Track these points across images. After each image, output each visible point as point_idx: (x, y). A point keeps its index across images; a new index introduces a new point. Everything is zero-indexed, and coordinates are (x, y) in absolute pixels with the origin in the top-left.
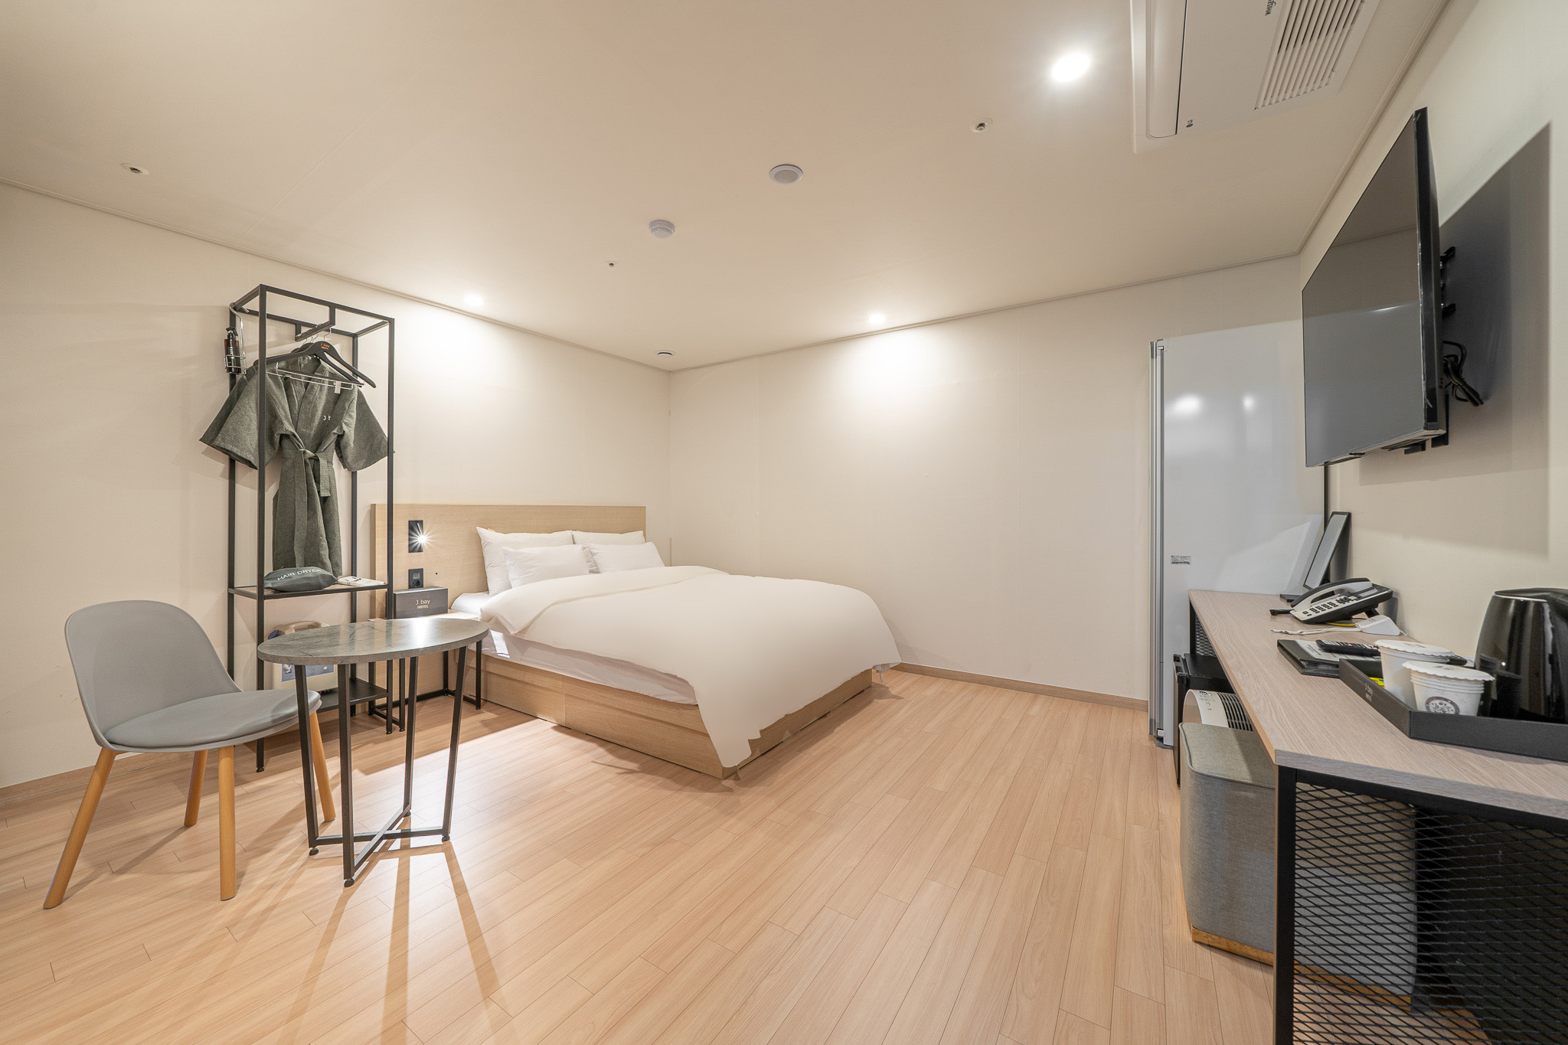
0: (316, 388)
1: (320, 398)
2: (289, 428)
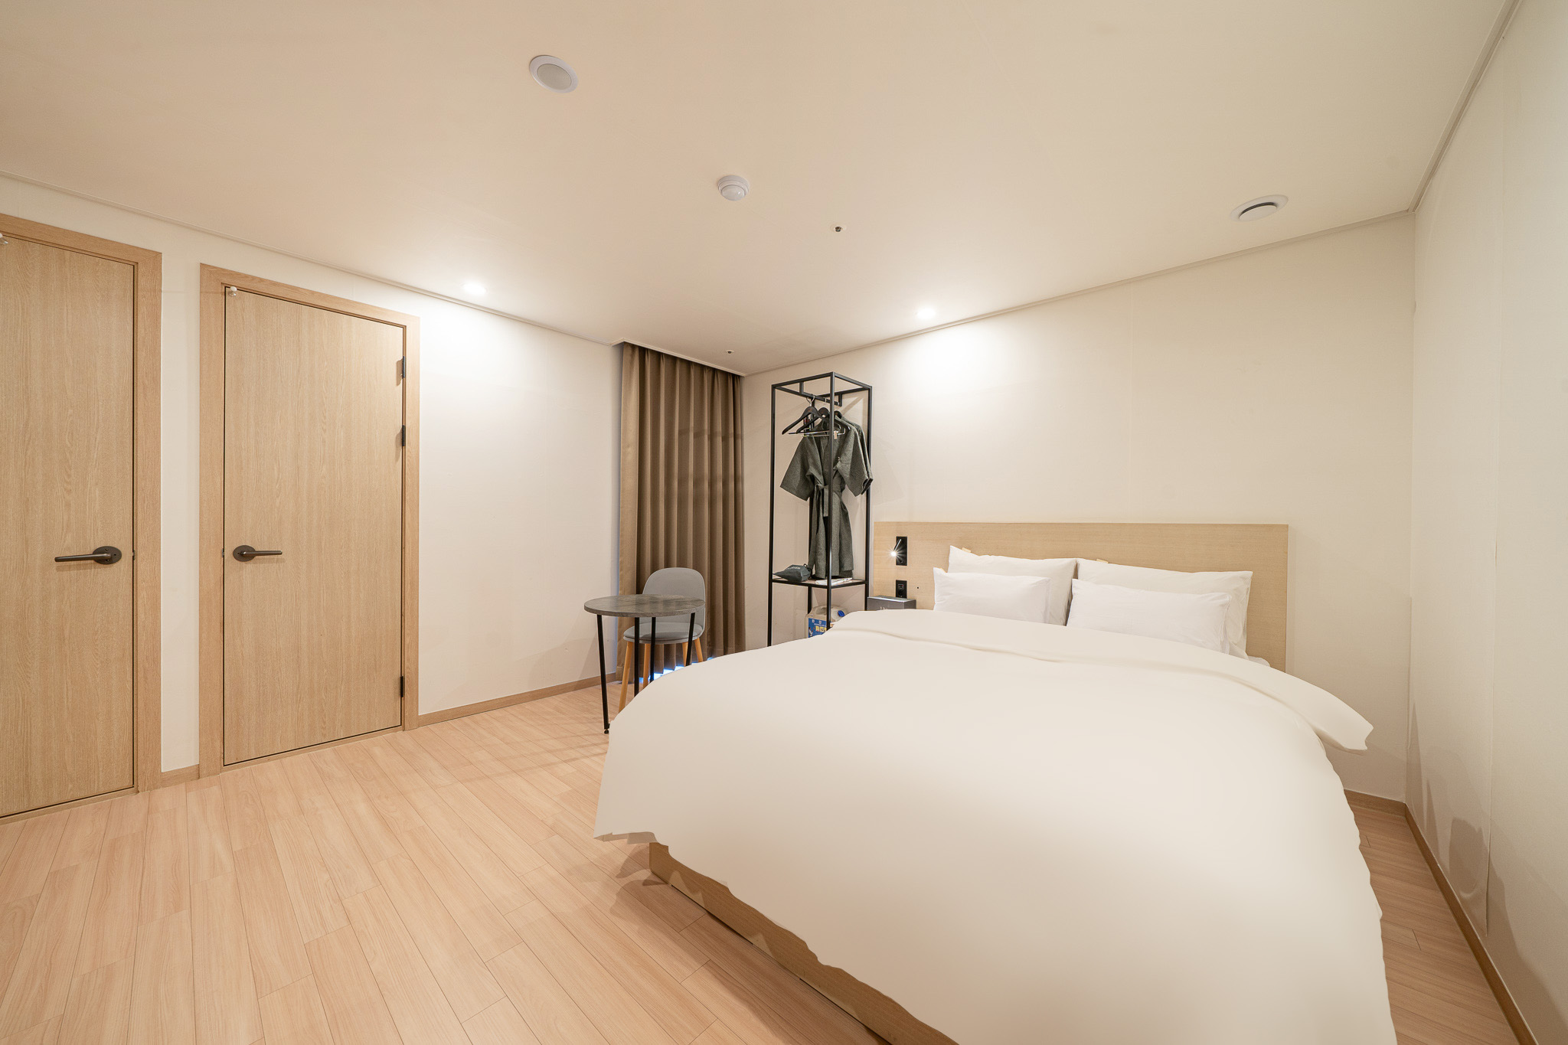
2: (812, 471)
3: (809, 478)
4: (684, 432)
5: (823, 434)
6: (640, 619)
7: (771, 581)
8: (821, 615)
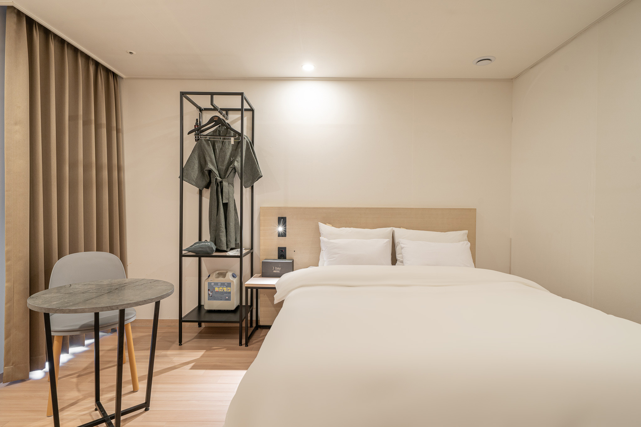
0: (226, 143)
1: (228, 148)
2: (210, 166)
3: (207, 173)
4: (74, 118)
5: (218, 138)
6: (100, 313)
7: (181, 256)
8: (219, 279)
